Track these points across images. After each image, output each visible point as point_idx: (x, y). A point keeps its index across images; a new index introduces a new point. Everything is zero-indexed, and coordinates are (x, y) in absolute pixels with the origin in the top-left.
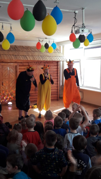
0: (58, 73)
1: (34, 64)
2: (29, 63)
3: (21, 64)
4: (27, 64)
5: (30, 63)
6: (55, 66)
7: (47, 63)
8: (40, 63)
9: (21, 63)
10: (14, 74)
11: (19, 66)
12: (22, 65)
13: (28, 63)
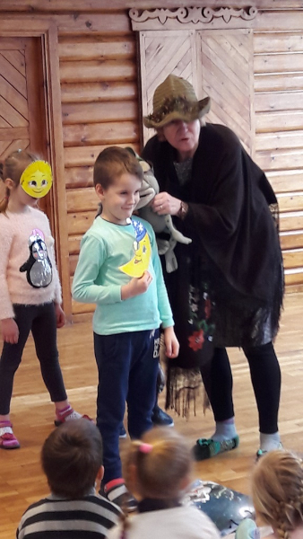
1: (172, 22)
2: (134, 18)
3: (77, 26)
4: (119, 24)
5: (141, 12)
7: (263, 12)
8: (209, 13)
9: (76, 13)
10: (22, 106)
11: (63, 38)
12: (85, 30)
13: (126, 11)
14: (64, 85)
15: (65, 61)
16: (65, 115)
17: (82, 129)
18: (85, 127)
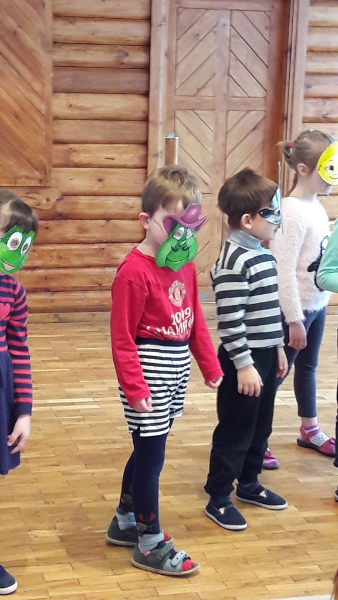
14: (311, 54)
15: (314, 26)
16: (308, 86)
17: (325, 104)
18: (329, 102)
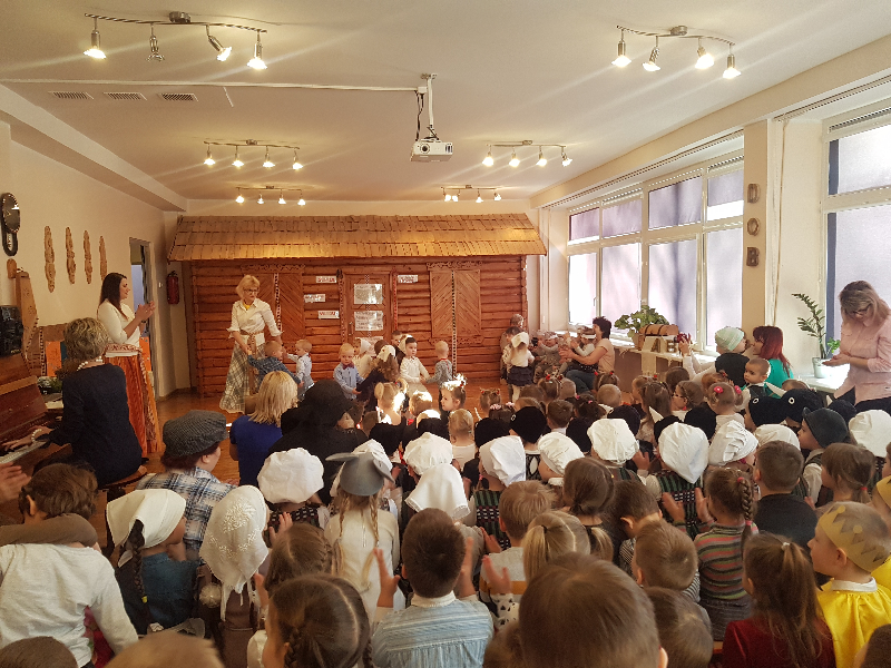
0: (521, 294)
1: (445, 268)
2: (428, 266)
3: (405, 270)
4: (422, 268)
5: (430, 263)
6: (511, 270)
7: (485, 262)
8: (460, 263)
9: (404, 264)
13: (424, 263)
